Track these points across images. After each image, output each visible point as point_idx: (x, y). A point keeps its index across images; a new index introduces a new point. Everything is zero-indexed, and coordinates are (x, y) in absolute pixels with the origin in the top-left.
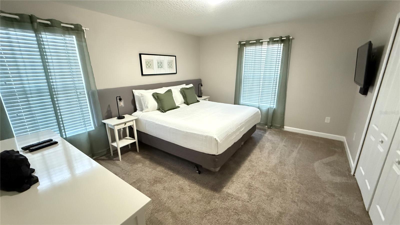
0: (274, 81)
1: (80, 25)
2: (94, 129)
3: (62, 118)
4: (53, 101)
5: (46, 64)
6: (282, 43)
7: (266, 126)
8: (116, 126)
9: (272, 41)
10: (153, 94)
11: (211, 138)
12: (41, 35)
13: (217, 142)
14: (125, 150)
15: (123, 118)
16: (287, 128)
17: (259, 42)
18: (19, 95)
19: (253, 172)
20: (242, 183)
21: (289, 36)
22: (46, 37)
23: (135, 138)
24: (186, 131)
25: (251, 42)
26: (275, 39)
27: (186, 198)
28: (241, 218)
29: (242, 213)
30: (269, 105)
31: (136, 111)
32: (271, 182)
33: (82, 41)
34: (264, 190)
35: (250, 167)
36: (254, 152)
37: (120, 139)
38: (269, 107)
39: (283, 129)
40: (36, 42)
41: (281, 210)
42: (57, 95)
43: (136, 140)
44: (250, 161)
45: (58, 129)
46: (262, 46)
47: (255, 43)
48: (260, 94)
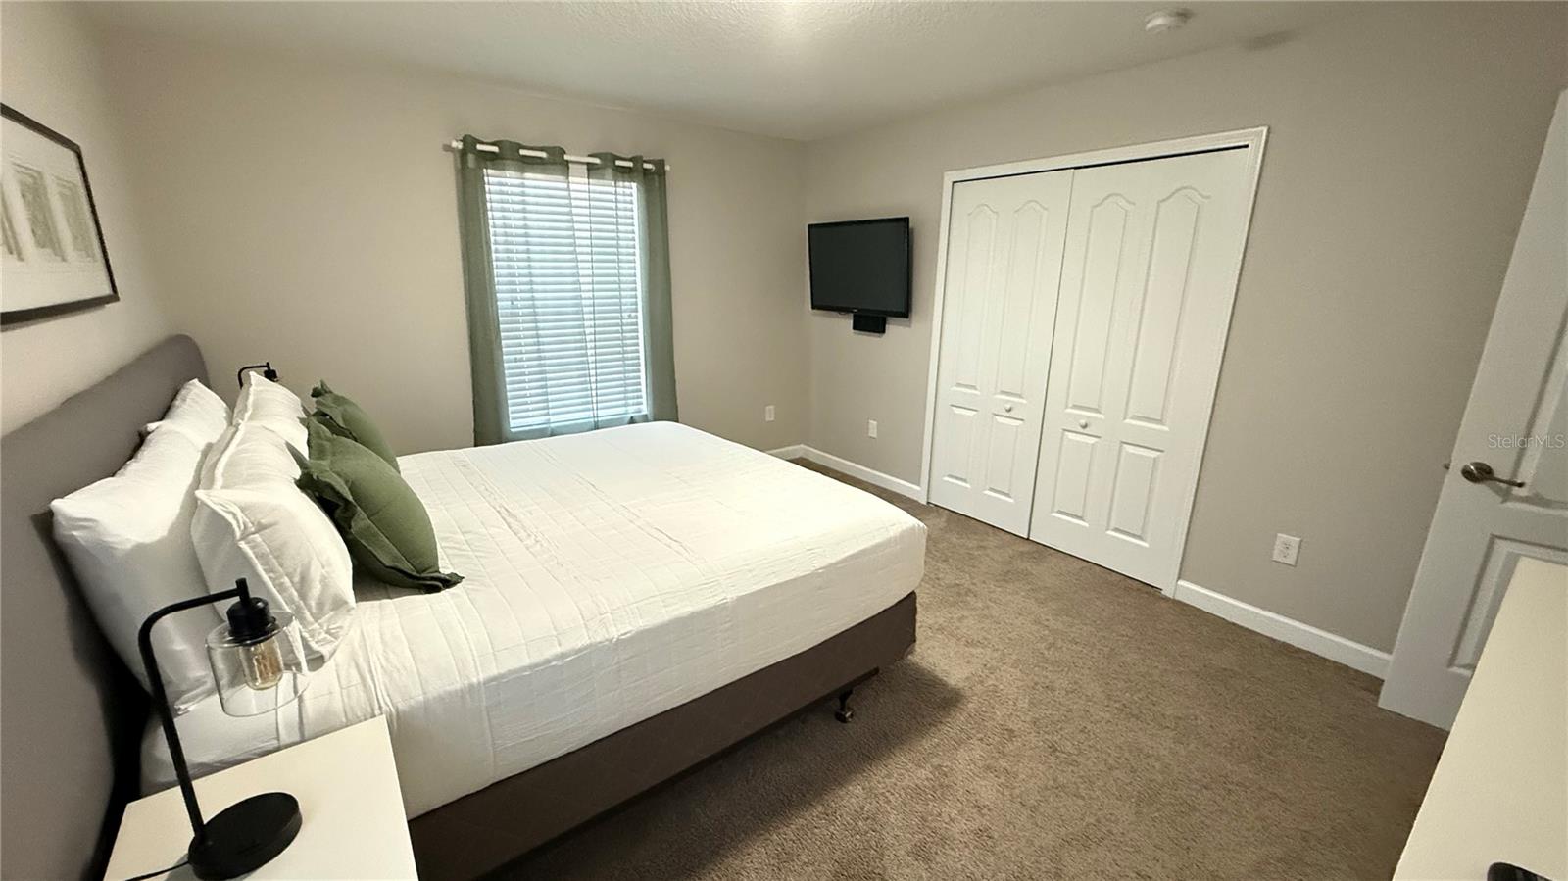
0: (628, 317)
9: (607, 165)
17: (555, 161)
21: (662, 162)
26: (618, 163)
30: (627, 409)
38: (630, 416)
46: (568, 178)
47: (540, 158)
48: (593, 372)
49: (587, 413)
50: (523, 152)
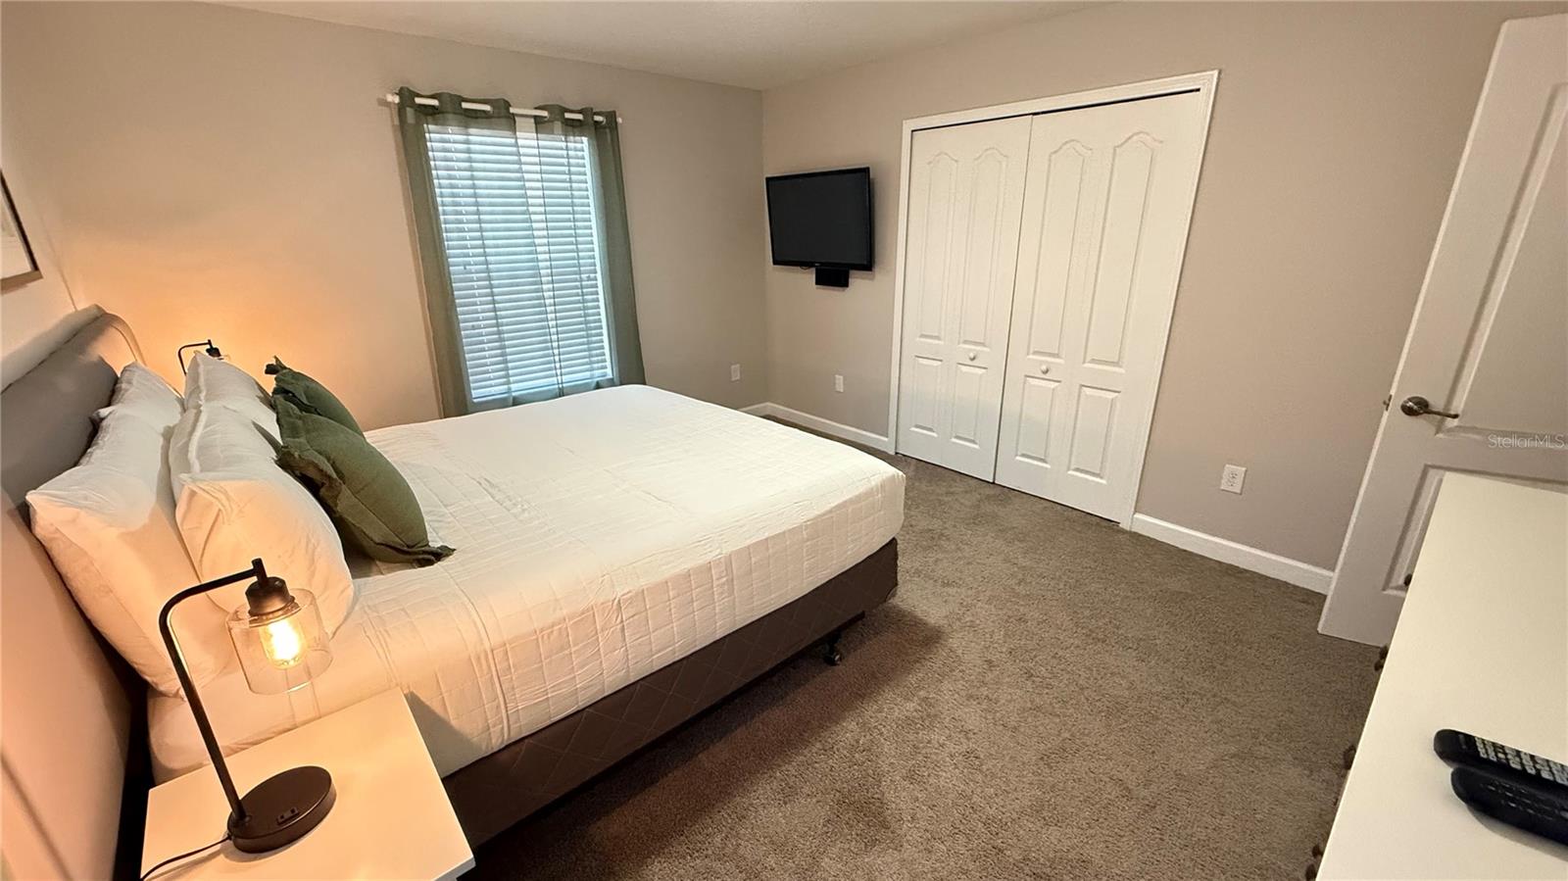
9: (556, 119)
17: (501, 115)
21: (614, 115)
26: (567, 115)
30: (590, 374)
38: (593, 381)
46: (515, 133)
47: (484, 111)
48: (554, 337)
49: (551, 379)
50: (465, 105)
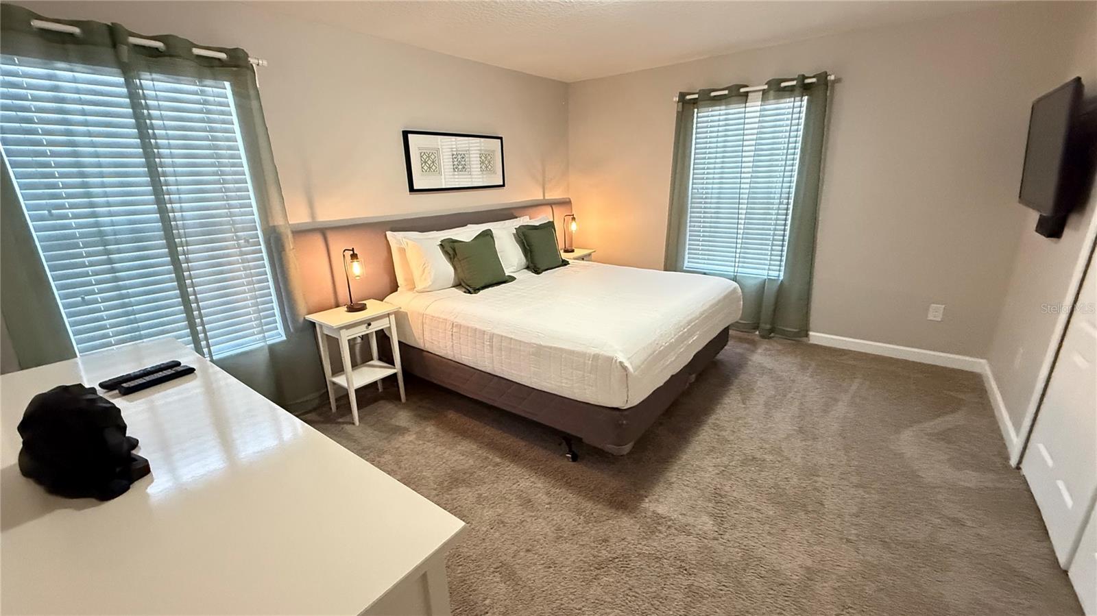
0: (780, 203)
1: (243, 50)
2: (284, 338)
3: (199, 309)
4: (176, 262)
5: (156, 162)
6: (807, 95)
7: (757, 333)
8: (344, 330)
9: (777, 89)
10: (442, 241)
11: (610, 360)
12: (140, 80)
13: (626, 371)
14: (368, 394)
15: (363, 308)
16: (817, 337)
17: (738, 94)
18: (86, 245)
19: (725, 458)
20: (696, 487)
21: (826, 75)
22: (152, 85)
23: (395, 364)
24: (538, 343)
25: (713, 94)
26: (783, 84)
27: (539, 527)
28: (696, 584)
29: (700, 569)
30: (765, 272)
31: (396, 290)
32: (776, 486)
33: (248, 97)
34: (759, 508)
35: (715, 444)
36: (726, 402)
37: (355, 365)
38: (766, 277)
39: (804, 339)
40: (128, 100)
41: (809, 563)
42: (187, 246)
43: (397, 368)
44: (716, 426)
45: (191, 338)
46: (746, 105)
47: (725, 95)
